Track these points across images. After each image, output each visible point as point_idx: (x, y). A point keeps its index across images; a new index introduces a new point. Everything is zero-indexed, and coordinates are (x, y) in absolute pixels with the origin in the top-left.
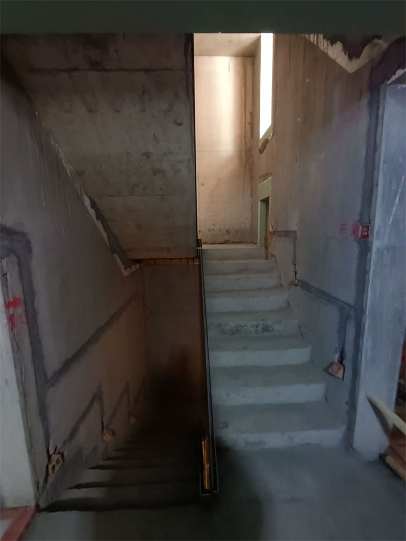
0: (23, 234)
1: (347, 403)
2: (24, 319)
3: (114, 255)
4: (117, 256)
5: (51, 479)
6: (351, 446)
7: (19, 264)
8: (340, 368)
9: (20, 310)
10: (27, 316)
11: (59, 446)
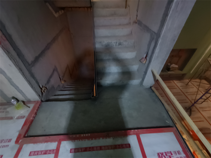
1: (144, 72)
2: (4, 38)
3: (47, 4)
5: (44, 94)
6: (142, 84)
8: (145, 60)
11: (44, 85)
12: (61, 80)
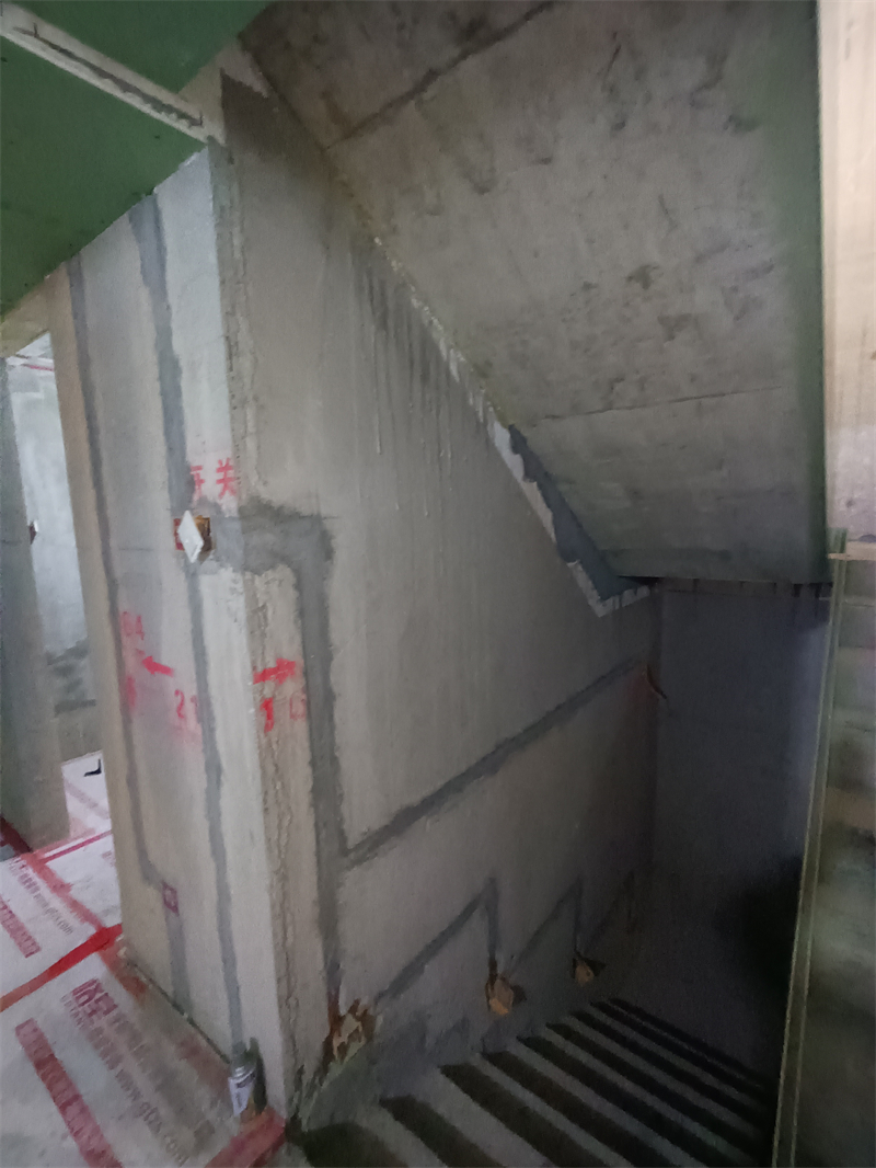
0: (317, 519)
2: (300, 708)
3: (570, 565)
4: (580, 568)
5: (336, 1070)
7: (298, 586)
9: (292, 688)
10: (308, 704)
11: (364, 1002)
12: (492, 978)
